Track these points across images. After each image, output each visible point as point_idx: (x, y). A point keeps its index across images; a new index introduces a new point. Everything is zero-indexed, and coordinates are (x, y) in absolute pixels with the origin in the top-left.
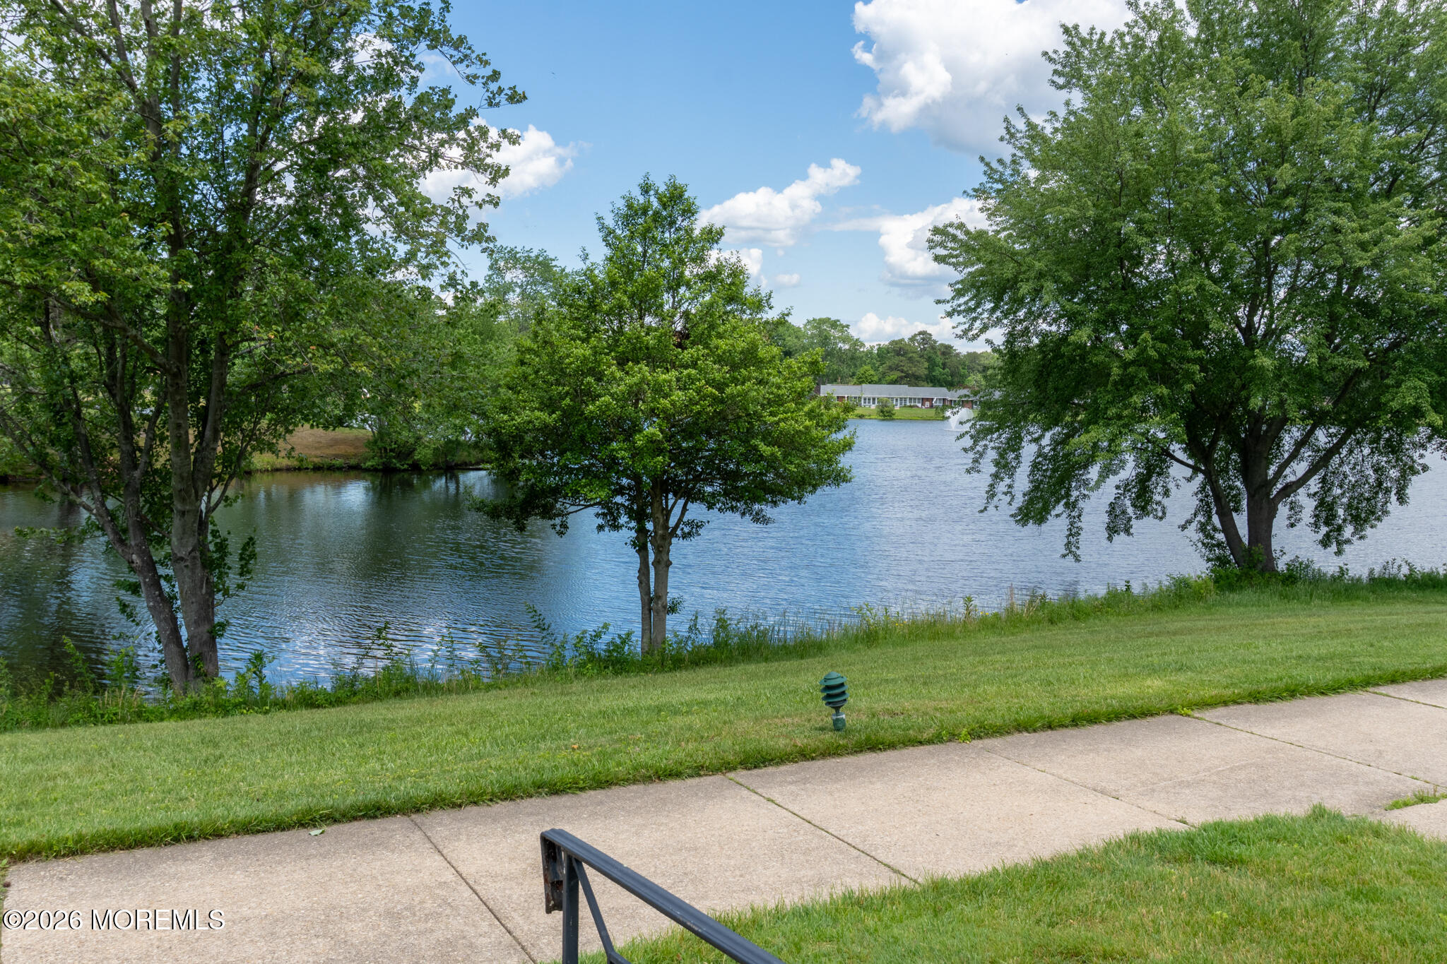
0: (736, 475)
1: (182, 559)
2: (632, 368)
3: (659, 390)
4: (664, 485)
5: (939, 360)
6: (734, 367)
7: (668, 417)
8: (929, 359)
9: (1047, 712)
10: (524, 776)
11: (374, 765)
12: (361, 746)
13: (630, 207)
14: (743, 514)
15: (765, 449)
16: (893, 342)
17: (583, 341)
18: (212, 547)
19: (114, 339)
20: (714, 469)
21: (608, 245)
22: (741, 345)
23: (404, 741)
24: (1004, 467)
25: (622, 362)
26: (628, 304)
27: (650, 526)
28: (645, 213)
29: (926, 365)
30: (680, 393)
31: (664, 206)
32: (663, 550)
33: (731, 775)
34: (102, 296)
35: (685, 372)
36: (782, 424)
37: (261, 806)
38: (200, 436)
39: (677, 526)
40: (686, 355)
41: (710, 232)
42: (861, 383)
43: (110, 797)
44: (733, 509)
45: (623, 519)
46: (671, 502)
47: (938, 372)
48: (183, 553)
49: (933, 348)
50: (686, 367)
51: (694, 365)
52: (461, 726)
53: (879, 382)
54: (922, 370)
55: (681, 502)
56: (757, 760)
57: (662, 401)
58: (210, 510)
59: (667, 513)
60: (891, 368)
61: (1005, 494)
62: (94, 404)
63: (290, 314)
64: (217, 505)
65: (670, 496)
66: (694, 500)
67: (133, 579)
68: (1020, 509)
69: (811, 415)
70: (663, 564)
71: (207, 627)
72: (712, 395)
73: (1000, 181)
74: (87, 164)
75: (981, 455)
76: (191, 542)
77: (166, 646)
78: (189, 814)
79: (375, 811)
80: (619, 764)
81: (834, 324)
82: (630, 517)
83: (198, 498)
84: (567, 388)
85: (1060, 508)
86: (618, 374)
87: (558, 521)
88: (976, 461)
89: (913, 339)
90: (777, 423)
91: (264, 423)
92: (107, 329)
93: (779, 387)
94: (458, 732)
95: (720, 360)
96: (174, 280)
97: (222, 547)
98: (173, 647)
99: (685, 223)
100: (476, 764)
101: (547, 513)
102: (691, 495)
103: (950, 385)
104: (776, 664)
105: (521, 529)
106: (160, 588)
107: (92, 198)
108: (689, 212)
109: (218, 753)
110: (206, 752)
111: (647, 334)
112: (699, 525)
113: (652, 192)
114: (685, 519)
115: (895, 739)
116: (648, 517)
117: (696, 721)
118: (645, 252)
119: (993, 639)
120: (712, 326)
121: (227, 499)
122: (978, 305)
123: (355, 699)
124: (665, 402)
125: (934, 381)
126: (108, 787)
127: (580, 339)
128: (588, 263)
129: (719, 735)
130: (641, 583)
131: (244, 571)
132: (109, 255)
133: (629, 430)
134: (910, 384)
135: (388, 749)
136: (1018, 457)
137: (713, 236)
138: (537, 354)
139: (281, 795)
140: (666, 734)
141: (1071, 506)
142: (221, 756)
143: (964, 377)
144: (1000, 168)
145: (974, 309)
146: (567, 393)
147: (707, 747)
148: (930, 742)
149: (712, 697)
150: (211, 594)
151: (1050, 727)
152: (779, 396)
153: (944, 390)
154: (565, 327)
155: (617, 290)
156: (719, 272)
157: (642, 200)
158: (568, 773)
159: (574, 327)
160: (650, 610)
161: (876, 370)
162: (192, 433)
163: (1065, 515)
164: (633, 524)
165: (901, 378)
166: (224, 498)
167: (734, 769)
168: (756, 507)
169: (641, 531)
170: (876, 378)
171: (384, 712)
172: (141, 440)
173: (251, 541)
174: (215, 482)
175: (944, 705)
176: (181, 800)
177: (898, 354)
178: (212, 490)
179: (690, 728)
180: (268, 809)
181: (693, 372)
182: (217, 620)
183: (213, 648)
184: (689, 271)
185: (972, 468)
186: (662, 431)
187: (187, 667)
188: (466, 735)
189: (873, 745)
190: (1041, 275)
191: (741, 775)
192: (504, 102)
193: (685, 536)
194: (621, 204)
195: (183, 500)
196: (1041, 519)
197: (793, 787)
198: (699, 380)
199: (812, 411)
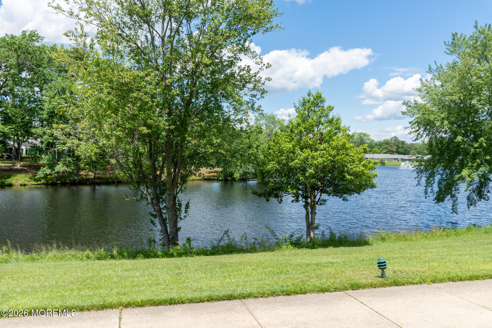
0: (337, 185)
1: (169, 208)
2: (305, 151)
3: (313, 158)
4: (314, 188)
5: (401, 146)
6: (338, 150)
7: (317, 167)
8: (397, 146)
9: (460, 275)
10: (277, 288)
11: (228, 280)
12: (223, 272)
13: (304, 100)
14: (340, 198)
15: (348, 177)
16: (385, 140)
17: (289, 142)
18: (177, 205)
19: (151, 143)
20: (331, 183)
21: (297, 112)
22: (341, 143)
23: (237, 271)
24: (429, 183)
25: (301, 149)
26: (303, 130)
27: (309, 200)
28: (309, 102)
29: (396, 147)
30: (320, 159)
31: (315, 99)
32: (313, 208)
33: (347, 292)
34: (150, 131)
35: (322, 152)
36: (354, 169)
37: (196, 293)
38: (175, 171)
39: (318, 201)
40: (322, 147)
41: (330, 107)
42: (374, 153)
43: (150, 286)
44: (336, 195)
45: (300, 198)
46: (316, 193)
47: (400, 150)
48: (169, 207)
49: (398, 142)
50: (322, 150)
51: (325, 149)
52: (254, 267)
53: (380, 153)
54: (394, 149)
55: (320, 193)
56: (355, 287)
57: (314, 161)
58: (177, 193)
59: (315, 197)
60: (384, 148)
61: (431, 192)
62: (146, 162)
63: (201, 135)
64: (179, 192)
65: (316, 191)
66: (324, 193)
67: (155, 213)
68: (436, 198)
69: (364, 166)
70: (314, 213)
71: (175, 229)
72: (330, 160)
73: (426, 86)
74: (146, 93)
75: (420, 179)
76: (172, 203)
77: (164, 234)
78: (174, 295)
79: (230, 298)
80: (309, 286)
81: (365, 135)
82: (303, 198)
83: (174, 190)
84: (284, 157)
85: (449, 197)
86: (301, 153)
87: (280, 198)
88: (418, 181)
89: (391, 139)
90: (352, 168)
91: (193, 167)
92: (150, 141)
93: (353, 157)
94: (253, 269)
95: (333, 149)
96: (169, 125)
97: (180, 205)
98: (166, 235)
99: (321, 105)
100: (261, 282)
101: (277, 196)
102: (323, 191)
103: (404, 154)
104: (352, 248)
105: (268, 200)
106: (162, 217)
107: (146, 103)
108: (323, 101)
109: (180, 272)
110: (177, 271)
111: (310, 140)
112: (325, 201)
113: (311, 95)
114: (321, 199)
115: (404, 282)
116: (308, 197)
117: (331, 270)
118: (308, 114)
119: (428, 242)
120: (330, 137)
121: (182, 190)
122: (419, 129)
123: (218, 253)
124: (316, 162)
125: (399, 153)
126: (150, 282)
127: (288, 142)
128: (291, 118)
129: (341, 276)
130: (306, 219)
131: (186, 212)
132: (151, 119)
133: (304, 170)
134: (390, 154)
135: (232, 274)
136: (433, 180)
137: (331, 109)
138: (274, 146)
139: (201, 290)
140: (323, 275)
141: (453, 196)
142: (181, 273)
143: (409, 151)
144: (426, 83)
145: (418, 130)
146: (284, 159)
147: (338, 281)
148: (417, 283)
149: (334, 261)
150: (177, 219)
151: (461, 280)
152: (353, 160)
153: (402, 155)
154: (283, 138)
155: (300, 126)
156: (332, 120)
157: (308, 98)
158: (292, 288)
159: (286, 138)
160: (309, 228)
161: (379, 149)
162: (172, 170)
163: (451, 200)
164: (304, 200)
165: (388, 152)
166: (181, 190)
167: (348, 290)
168: (345, 195)
169: (307, 203)
170: (379, 152)
171: (228, 259)
172: (158, 173)
173: (188, 203)
174: (178, 185)
175: (419, 269)
176: (171, 289)
177: (387, 144)
178: (178, 187)
179: (330, 273)
180: (197, 295)
181: (325, 152)
182: (178, 227)
183: (177, 235)
184: (323, 120)
185: (418, 184)
186: (314, 171)
187: (169, 241)
188: (256, 270)
189: (396, 284)
190: (443, 119)
191: (350, 292)
192: (265, 69)
193: (321, 204)
194: (301, 99)
195: (170, 191)
196: (443, 200)
197: (369, 298)
198: (327, 155)
199: (364, 164)
